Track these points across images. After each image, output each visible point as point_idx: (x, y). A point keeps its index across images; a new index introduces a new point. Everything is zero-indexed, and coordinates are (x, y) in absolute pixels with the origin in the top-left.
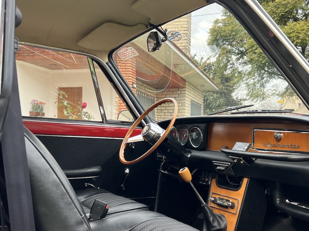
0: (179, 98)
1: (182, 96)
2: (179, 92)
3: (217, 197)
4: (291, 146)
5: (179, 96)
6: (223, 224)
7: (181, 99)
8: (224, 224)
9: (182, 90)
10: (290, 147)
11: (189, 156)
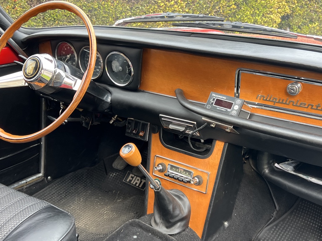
3: (166, 163)
4: (317, 107)
6: (185, 207)
8: (187, 207)
10: (314, 107)
11: (109, 100)
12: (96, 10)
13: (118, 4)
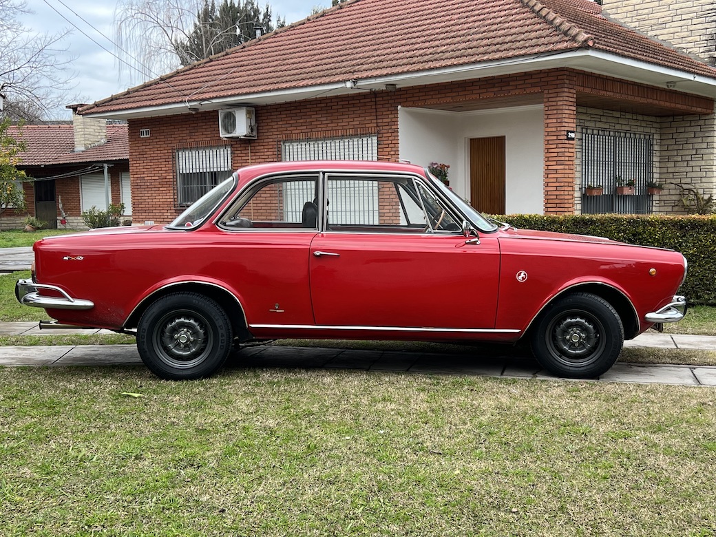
0: (701, 134)
1: (707, 130)
2: (702, 122)
5: (702, 130)
7: (707, 135)
9: (707, 117)
12: (640, 234)
13: (667, 230)
